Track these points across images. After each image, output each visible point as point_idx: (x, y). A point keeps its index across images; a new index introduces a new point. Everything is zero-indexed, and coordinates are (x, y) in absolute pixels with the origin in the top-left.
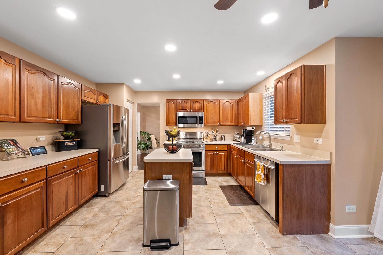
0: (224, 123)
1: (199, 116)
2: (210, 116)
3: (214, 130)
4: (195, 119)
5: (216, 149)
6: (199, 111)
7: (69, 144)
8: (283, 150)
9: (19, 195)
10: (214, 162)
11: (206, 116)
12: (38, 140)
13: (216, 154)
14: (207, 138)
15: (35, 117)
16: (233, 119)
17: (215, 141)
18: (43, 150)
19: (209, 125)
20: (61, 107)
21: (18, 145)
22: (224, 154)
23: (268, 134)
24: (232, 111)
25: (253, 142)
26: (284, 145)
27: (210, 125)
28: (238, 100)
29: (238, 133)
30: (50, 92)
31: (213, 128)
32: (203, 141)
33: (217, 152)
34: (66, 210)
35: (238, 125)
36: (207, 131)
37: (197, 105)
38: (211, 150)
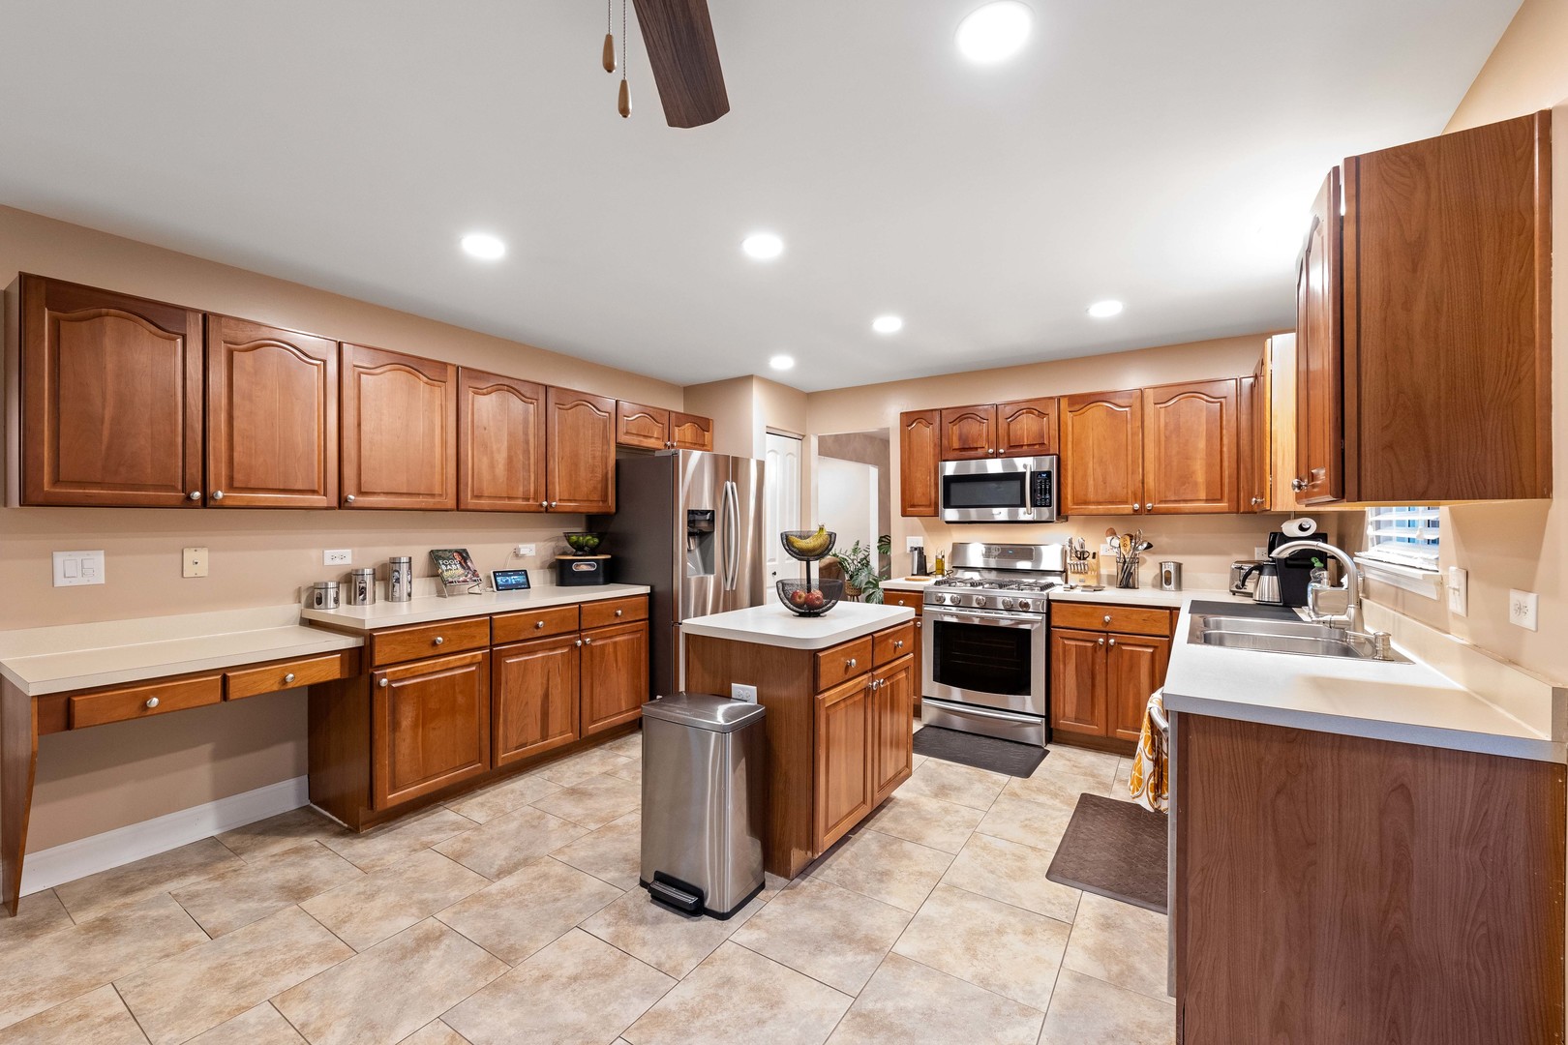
0: (1166, 502)
1: (1033, 474)
2: (1090, 471)
3: (1120, 535)
4: (1017, 484)
5: (1105, 623)
6: (1036, 450)
7: (584, 568)
9: (425, 672)
10: (1093, 686)
11: (1073, 468)
12: (517, 555)
13: (1108, 648)
14: (1078, 573)
15: (489, 497)
17: (1126, 587)
18: (521, 579)
19: (1089, 511)
20: (554, 468)
21: (469, 564)
22: (1153, 652)
24: (1215, 438)
27: (1095, 511)
30: (526, 434)
31: (1112, 522)
33: (1112, 641)
34: (544, 737)
36: (1077, 540)
37: (1026, 427)
38: (1077, 627)
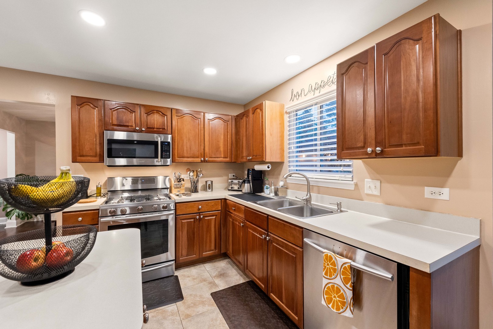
0: (212, 158)
1: (162, 142)
2: (185, 143)
3: (193, 171)
4: (153, 147)
5: (199, 209)
6: (161, 131)
8: (342, 209)
10: (194, 238)
11: (177, 142)
13: (198, 220)
14: (178, 188)
16: (229, 151)
17: (195, 192)
19: (184, 161)
22: (215, 218)
23: (305, 179)
24: (226, 135)
25: (268, 192)
26: (344, 201)
27: (186, 161)
28: (237, 116)
29: (234, 176)
31: (191, 166)
32: (171, 195)
33: (202, 216)
35: (236, 162)
36: (177, 174)
37: (156, 119)
38: (188, 213)
